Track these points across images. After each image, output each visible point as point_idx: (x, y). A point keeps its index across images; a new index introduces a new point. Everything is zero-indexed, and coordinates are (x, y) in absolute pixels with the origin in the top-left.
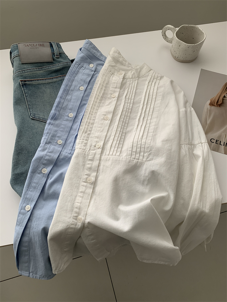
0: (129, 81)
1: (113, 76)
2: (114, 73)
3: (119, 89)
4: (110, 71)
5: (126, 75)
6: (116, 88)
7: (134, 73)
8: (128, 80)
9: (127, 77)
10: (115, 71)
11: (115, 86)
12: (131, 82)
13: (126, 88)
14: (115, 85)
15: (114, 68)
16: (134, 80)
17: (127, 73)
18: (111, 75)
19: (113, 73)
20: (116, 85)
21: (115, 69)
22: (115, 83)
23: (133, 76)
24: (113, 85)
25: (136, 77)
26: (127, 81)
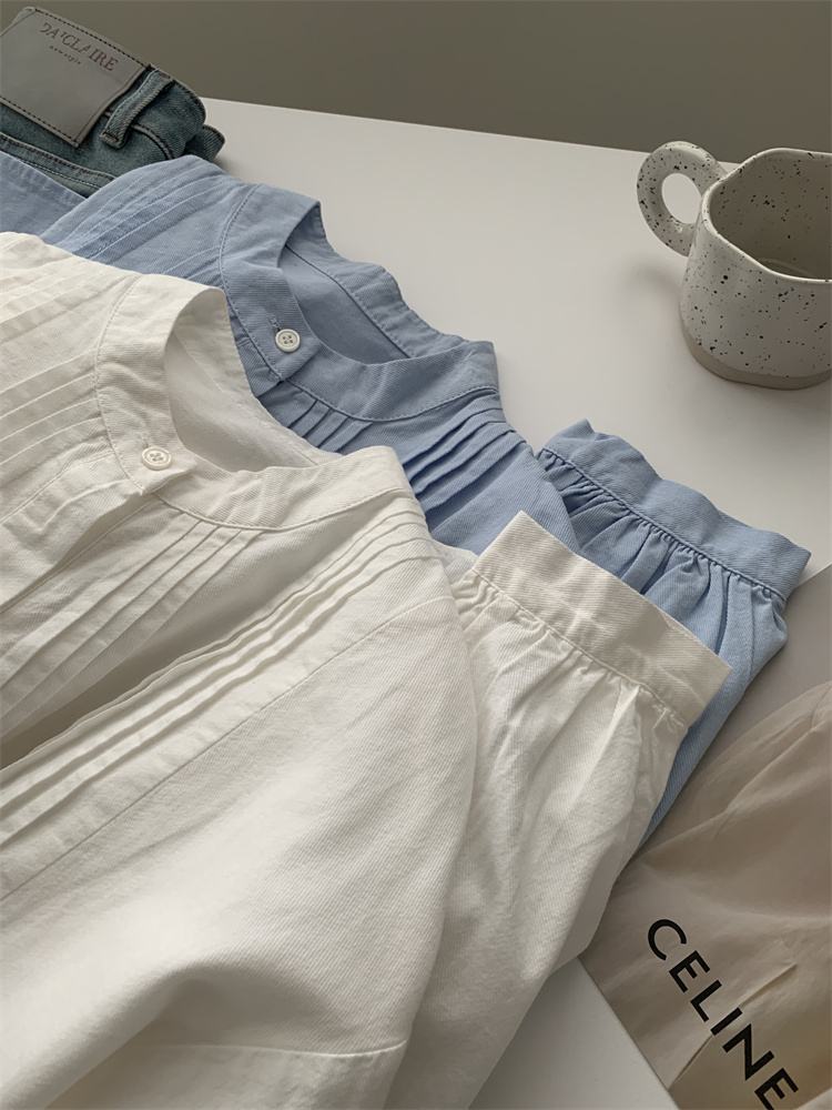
0: (177, 530)
1: (92, 451)
2: (119, 435)
3: (50, 566)
4: (99, 414)
5: (197, 487)
6: (36, 542)
7: (252, 496)
8: (176, 523)
9: (190, 499)
10: (134, 426)
11: (39, 530)
12: (191, 542)
13: (115, 569)
14: (40, 519)
15: (143, 408)
16: (221, 537)
17: (214, 477)
18: (85, 440)
19: (104, 433)
20: (53, 526)
21: (144, 415)
22: (53, 503)
23: (234, 512)
24: (29, 513)
25: (255, 518)
26: (161, 525)
